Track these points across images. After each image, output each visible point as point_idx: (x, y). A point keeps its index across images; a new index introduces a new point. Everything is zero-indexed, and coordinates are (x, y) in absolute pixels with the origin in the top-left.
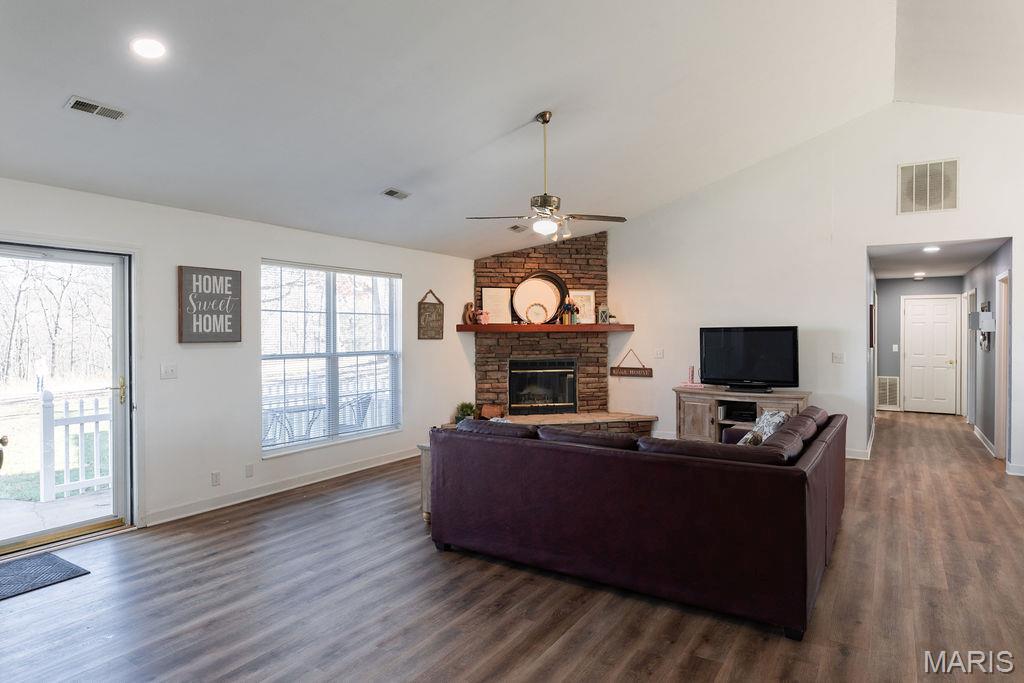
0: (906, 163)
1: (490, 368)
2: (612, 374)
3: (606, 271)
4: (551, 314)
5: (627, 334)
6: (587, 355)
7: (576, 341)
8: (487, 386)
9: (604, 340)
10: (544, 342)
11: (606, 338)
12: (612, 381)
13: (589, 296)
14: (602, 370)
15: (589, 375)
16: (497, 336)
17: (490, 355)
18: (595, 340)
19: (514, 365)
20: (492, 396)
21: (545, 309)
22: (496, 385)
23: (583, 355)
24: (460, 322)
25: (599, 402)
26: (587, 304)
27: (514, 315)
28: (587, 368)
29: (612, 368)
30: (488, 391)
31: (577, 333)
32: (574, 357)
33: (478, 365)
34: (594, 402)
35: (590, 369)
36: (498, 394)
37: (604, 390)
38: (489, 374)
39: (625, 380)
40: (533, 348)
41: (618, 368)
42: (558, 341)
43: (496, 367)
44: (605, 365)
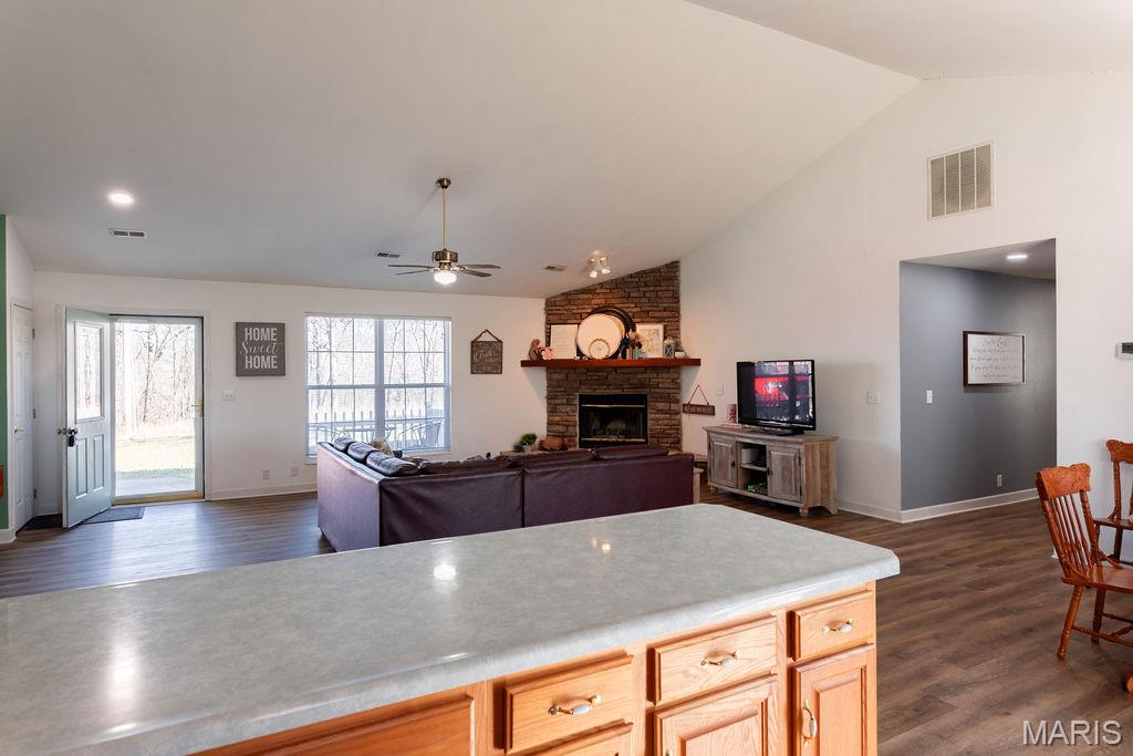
0: (936, 155)
1: (559, 402)
2: (684, 411)
3: (678, 302)
4: (614, 349)
5: (696, 367)
6: (657, 390)
7: (645, 376)
8: (557, 419)
9: (677, 376)
10: (612, 376)
11: (679, 373)
12: (685, 418)
14: (674, 406)
15: (659, 411)
16: (565, 371)
17: (559, 389)
18: (665, 376)
19: (583, 399)
20: (561, 429)
21: (606, 343)
22: (566, 418)
23: (653, 390)
24: (526, 358)
25: (670, 440)
26: (655, 338)
27: (579, 352)
28: (658, 404)
29: (684, 405)
30: (557, 424)
31: (646, 368)
32: (644, 391)
33: (550, 398)
34: (666, 440)
35: (661, 406)
36: (567, 426)
37: (677, 427)
38: (558, 407)
39: (694, 417)
40: (601, 382)
41: (688, 405)
42: (626, 376)
43: (565, 401)
44: (677, 402)
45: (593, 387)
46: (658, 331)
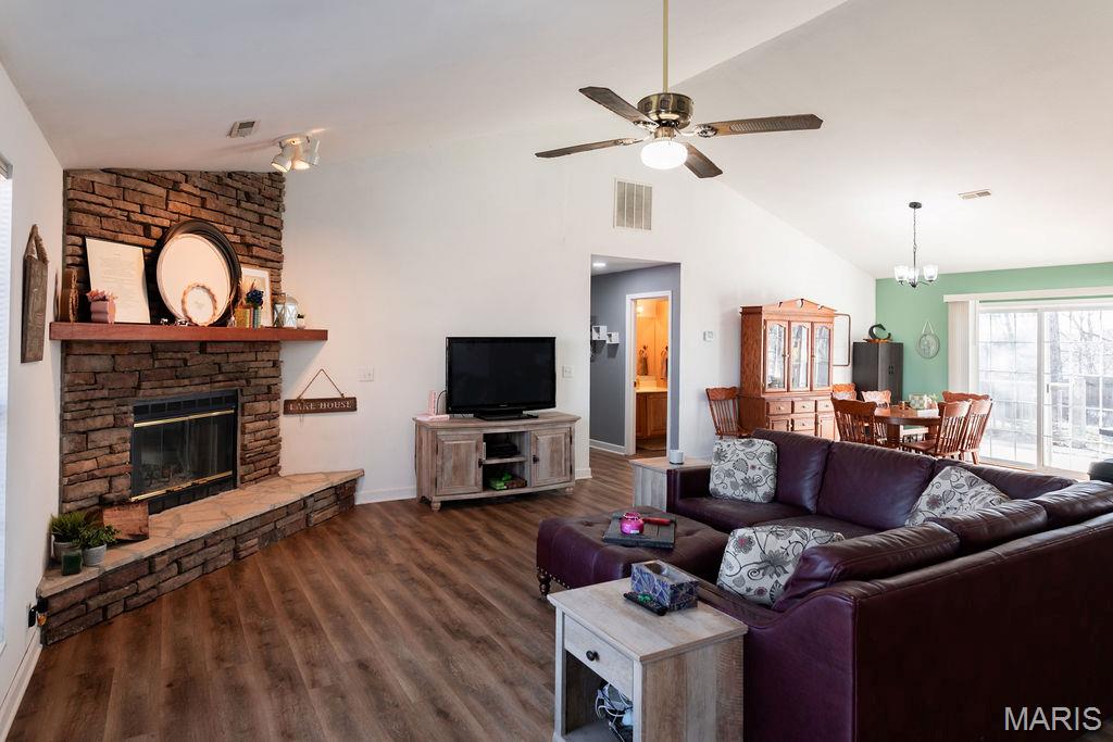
1: (98, 422)
2: (287, 412)
3: (280, 239)
5: (318, 344)
6: (258, 381)
7: (242, 357)
8: (89, 465)
9: (277, 356)
10: (197, 362)
11: (279, 352)
12: (287, 425)
13: (263, 280)
14: (273, 406)
15: (257, 417)
17: (98, 394)
18: (265, 356)
19: (141, 411)
20: (99, 487)
22: (105, 459)
23: (253, 382)
25: (269, 463)
28: (256, 404)
29: (287, 402)
30: (91, 477)
32: (239, 386)
34: (263, 463)
35: (260, 407)
36: (111, 479)
37: (275, 440)
38: (93, 436)
39: (310, 419)
40: (178, 373)
41: (299, 400)
42: (218, 359)
43: (110, 419)
44: (277, 397)
45: (166, 383)
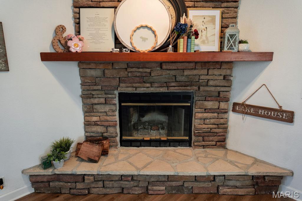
1: (96, 101)
2: (234, 110)
4: (162, 39)
7: (195, 72)
8: (95, 119)
9: (228, 72)
10: (156, 73)
11: (231, 69)
12: (234, 118)
14: (223, 105)
15: (206, 110)
16: (101, 66)
17: (95, 88)
18: (216, 72)
19: (123, 97)
20: (100, 129)
21: (154, 32)
22: (102, 118)
23: (202, 88)
24: (48, 49)
25: (216, 138)
26: (210, 27)
27: (117, 41)
28: (206, 103)
29: (235, 104)
30: (96, 124)
31: (196, 63)
32: (190, 89)
33: (86, 96)
34: (211, 138)
35: (209, 104)
36: (107, 127)
37: (224, 127)
38: (95, 107)
39: (249, 119)
41: (243, 104)
42: (173, 73)
43: (103, 100)
44: (227, 100)
45: (134, 85)
46: (213, 18)
